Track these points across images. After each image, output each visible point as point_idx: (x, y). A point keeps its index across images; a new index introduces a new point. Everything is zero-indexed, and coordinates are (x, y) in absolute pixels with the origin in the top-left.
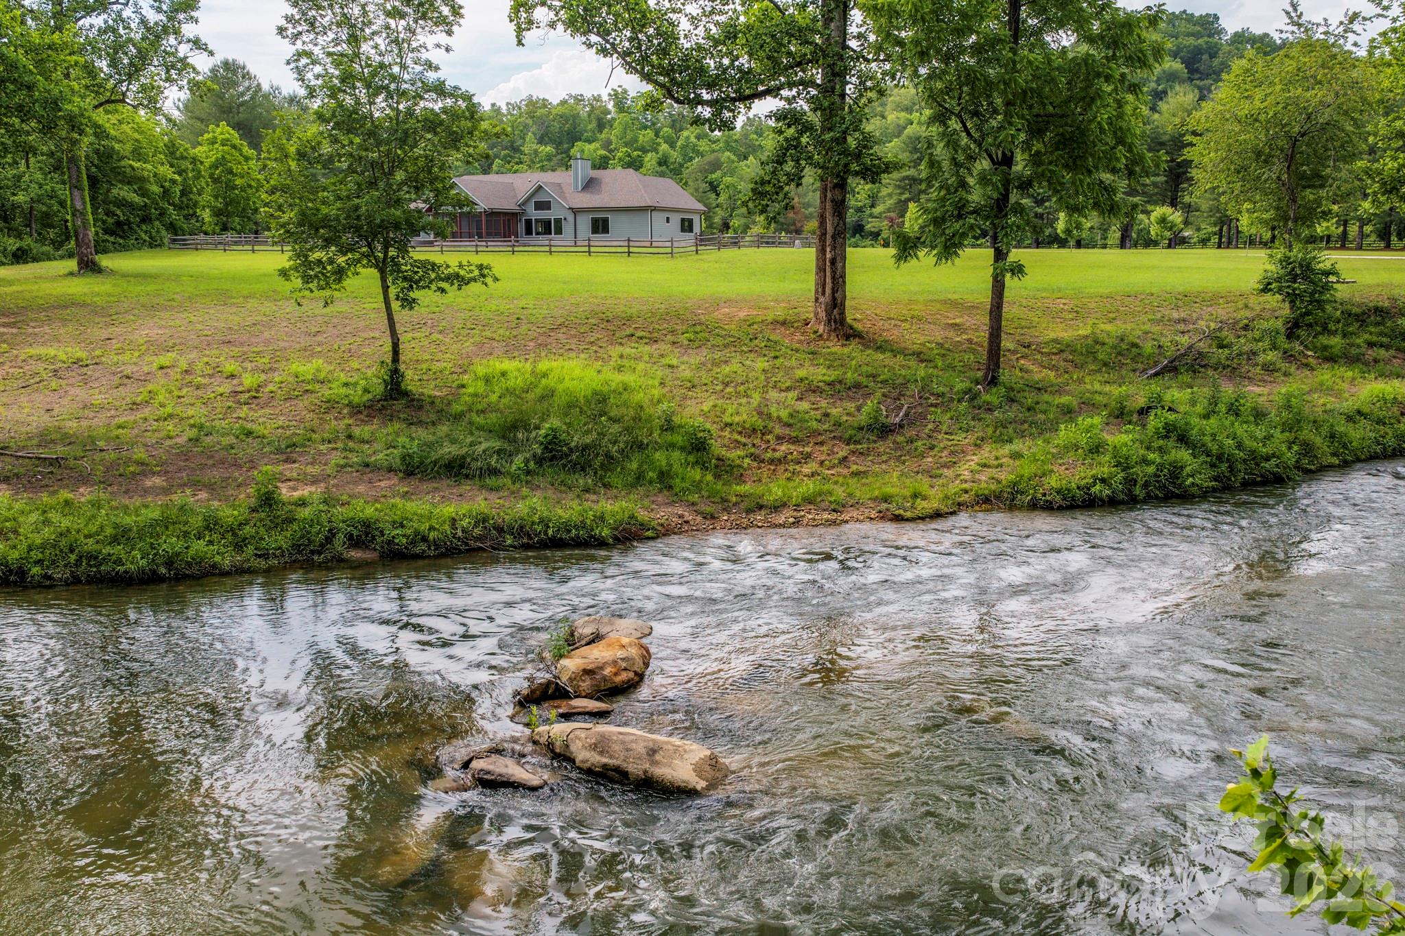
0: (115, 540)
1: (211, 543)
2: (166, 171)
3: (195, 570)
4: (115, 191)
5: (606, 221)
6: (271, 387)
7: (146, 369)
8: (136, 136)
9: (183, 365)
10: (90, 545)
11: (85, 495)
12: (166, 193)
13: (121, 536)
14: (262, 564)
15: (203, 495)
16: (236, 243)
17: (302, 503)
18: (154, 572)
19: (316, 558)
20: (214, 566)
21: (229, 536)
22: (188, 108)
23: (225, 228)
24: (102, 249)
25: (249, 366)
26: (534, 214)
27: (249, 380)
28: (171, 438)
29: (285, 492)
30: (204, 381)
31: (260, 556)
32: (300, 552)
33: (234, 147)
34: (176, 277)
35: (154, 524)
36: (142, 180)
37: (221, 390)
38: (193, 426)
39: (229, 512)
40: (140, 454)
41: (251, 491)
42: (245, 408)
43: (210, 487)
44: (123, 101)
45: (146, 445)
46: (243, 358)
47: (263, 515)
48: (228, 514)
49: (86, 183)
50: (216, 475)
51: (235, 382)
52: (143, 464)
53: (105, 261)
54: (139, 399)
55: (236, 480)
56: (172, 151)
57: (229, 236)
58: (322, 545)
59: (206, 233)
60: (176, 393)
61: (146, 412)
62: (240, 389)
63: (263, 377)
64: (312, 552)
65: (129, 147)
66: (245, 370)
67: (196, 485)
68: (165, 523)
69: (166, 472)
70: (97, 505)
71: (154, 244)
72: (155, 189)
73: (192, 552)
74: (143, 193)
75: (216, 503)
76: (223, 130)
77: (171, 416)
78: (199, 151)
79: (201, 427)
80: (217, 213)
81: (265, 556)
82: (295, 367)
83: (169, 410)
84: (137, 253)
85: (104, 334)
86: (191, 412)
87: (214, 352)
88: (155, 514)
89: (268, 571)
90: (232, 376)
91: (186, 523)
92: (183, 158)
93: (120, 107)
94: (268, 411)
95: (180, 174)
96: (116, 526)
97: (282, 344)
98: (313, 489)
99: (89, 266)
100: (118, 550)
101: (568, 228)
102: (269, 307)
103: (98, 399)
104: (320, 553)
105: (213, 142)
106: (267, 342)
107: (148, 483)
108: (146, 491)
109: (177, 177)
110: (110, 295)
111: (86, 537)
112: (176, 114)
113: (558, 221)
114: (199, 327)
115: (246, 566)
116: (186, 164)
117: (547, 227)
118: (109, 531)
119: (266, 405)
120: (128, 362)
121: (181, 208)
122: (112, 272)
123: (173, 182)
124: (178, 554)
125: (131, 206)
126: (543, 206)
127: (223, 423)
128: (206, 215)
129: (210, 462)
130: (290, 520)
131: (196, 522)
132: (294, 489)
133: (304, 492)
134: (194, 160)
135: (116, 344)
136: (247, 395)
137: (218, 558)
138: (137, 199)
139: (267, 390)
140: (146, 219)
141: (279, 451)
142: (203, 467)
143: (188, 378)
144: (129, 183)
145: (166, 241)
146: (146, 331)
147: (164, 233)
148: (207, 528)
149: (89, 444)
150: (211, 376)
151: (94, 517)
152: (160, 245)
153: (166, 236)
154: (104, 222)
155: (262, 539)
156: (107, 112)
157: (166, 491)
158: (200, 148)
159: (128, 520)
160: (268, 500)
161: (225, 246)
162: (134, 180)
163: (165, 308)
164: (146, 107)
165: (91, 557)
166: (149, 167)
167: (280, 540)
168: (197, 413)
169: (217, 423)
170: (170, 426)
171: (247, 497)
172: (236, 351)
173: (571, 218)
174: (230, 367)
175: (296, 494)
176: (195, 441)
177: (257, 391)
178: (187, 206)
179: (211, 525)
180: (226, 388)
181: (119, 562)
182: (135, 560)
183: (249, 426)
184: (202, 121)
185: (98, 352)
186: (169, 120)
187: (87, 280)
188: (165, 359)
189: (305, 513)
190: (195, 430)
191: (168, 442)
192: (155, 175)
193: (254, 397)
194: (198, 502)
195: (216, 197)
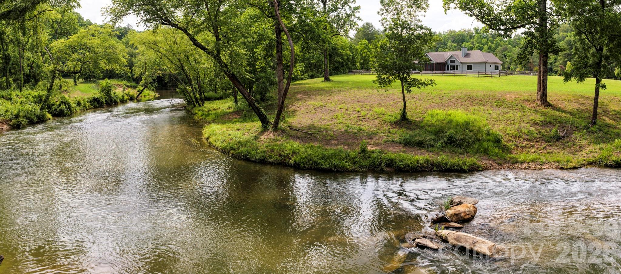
0: (322, 158)
1: (347, 162)
2: (349, 53)
3: (342, 170)
4: (336, 59)
5: (471, 66)
6: (369, 115)
7: (336, 109)
8: (342, 43)
9: (346, 108)
10: (315, 159)
11: (317, 144)
12: (348, 58)
13: (323, 157)
14: (360, 170)
15: (346, 147)
16: (365, 72)
17: (373, 152)
18: (331, 169)
19: (376, 169)
20: (347, 169)
21: (352, 160)
22: (356, 36)
23: (363, 68)
24: (331, 75)
25: (363, 109)
26: (450, 64)
27: (363, 113)
28: (340, 129)
29: (369, 148)
30: (351, 113)
31: (360, 167)
32: (371, 167)
33: (367, 45)
34: (347, 82)
35: (332, 155)
36: (343, 55)
37: (355, 116)
38: (346, 126)
39: (352, 153)
40: (331, 133)
41: (359, 147)
42: (361, 121)
43: (349, 145)
44: (339, 34)
45: (333, 131)
46: (362, 106)
47: (362, 155)
48: (352, 154)
49: (328, 57)
50: (350, 141)
51: (359, 113)
52: (332, 137)
53: (331, 78)
54: (333, 118)
55: (356, 143)
56: (351, 47)
57: (363, 71)
58: (378, 165)
59: (358, 70)
60: (343, 116)
61: (335, 121)
62: (360, 116)
63: (367, 112)
64: (375, 167)
65: (340, 46)
66: (362, 110)
67: (345, 144)
68: (335, 155)
69: (338, 139)
70: (319, 147)
71: (344, 73)
72: (346, 57)
73: (341, 164)
74: (343, 59)
75: (349, 150)
76: (365, 41)
77: (341, 123)
78: (358, 47)
79: (348, 127)
80: (361, 64)
81: (361, 167)
82: (376, 110)
83: (341, 121)
84: (339, 75)
85: (328, 98)
86: (346, 122)
87: (355, 104)
88: (332, 152)
89: (362, 172)
90: (359, 112)
91: (340, 155)
92: (354, 49)
93: (339, 36)
94: (367, 123)
95: (352, 53)
96: (322, 154)
97: (373, 102)
98: (377, 148)
99: (327, 79)
100: (322, 161)
101: (459, 68)
102: (371, 91)
103: (324, 117)
104: (377, 168)
105: (362, 44)
106: (369, 102)
107: (333, 142)
108: (332, 145)
109: (351, 54)
110: (331, 87)
111: (315, 157)
112: (353, 37)
113: (457, 66)
114: (352, 97)
115: (356, 170)
116: (354, 51)
117: (453, 68)
118: (321, 156)
119: (367, 121)
120: (333, 107)
121: (352, 63)
122: (332, 81)
123: (350, 55)
124: (337, 164)
125: (339, 62)
126: (453, 61)
127: (354, 126)
128: (358, 65)
129: (349, 137)
130: (369, 157)
131: (343, 155)
132: (372, 147)
133: (374, 148)
134: (356, 49)
135: (330, 101)
136: (362, 118)
137: (348, 167)
138: (341, 60)
139: (367, 116)
140: (343, 66)
141: (369, 135)
142: (347, 139)
143: (347, 112)
144: (339, 56)
145: (347, 72)
146: (338, 97)
147: (347, 70)
148: (346, 157)
149: (320, 130)
150: (353, 111)
151: (318, 151)
152: (345, 73)
153: (347, 71)
154: (332, 67)
155: (361, 162)
156: (335, 37)
157: (336, 145)
158: (358, 46)
159: (326, 153)
160: (364, 150)
161: (362, 73)
162: (341, 55)
163: (344, 91)
164: (345, 36)
165: (316, 163)
166: (344, 51)
167: (366, 163)
168: (348, 122)
169: (353, 126)
170: (340, 126)
171: (358, 149)
172: (360, 104)
173: (461, 65)
174: (358, 109)
175: (372, 149)
176: (346, 131)
177: (365, 116)
178: (353, 62)
179: (347, 157)
180: (356, 115)
181: (322, 165)
182: (326, 165)
183: (361, 127)
184: (359, 38)
185: (326, 103)
186: (351, 39)
187: (326, 83)
188: (342, 106)
189: (374, 155)
190: (347, 127)
191: (339, 131)
192: (346, 54)
193: (363, 118)
194: (345, 149)
195: (361, 59)
